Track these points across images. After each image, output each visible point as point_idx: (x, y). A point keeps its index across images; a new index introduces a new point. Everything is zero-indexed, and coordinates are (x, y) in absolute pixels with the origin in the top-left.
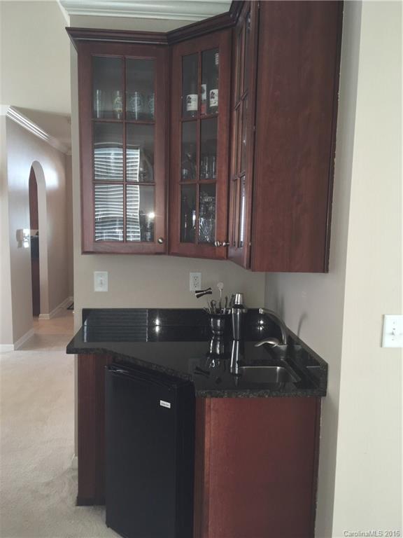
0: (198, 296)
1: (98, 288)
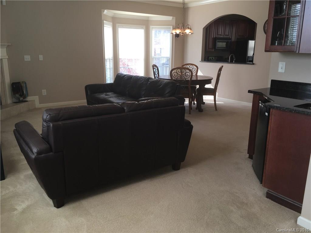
1: (280, 70)
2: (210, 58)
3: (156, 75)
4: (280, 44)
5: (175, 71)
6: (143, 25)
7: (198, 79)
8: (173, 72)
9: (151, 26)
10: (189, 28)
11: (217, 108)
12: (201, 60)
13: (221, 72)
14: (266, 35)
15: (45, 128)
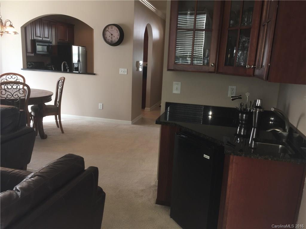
0: (233, 100)
1: (175, 91)
12: (22, 68)
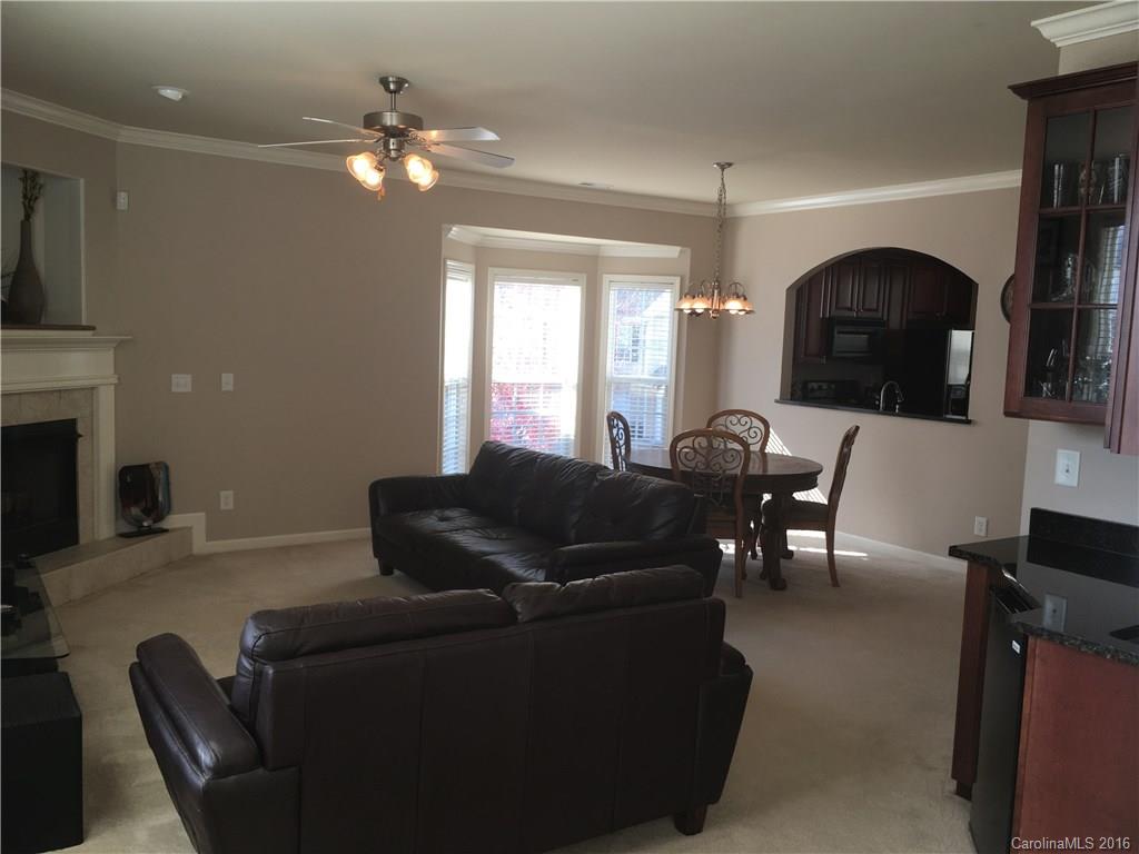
1: (1061, 478)
2: (810, 385)
3: (620, 448)
4: (1058, 392)
5: (688, 442)
6: (581, 272)
7: (770, 472)
8: (680, 445)
9: (605, 276)
10: (738, 297)
11: (839, 577)
12: (778, 397)
13: (853, 447)
14: (1009, 325)
15: (244, 676)
